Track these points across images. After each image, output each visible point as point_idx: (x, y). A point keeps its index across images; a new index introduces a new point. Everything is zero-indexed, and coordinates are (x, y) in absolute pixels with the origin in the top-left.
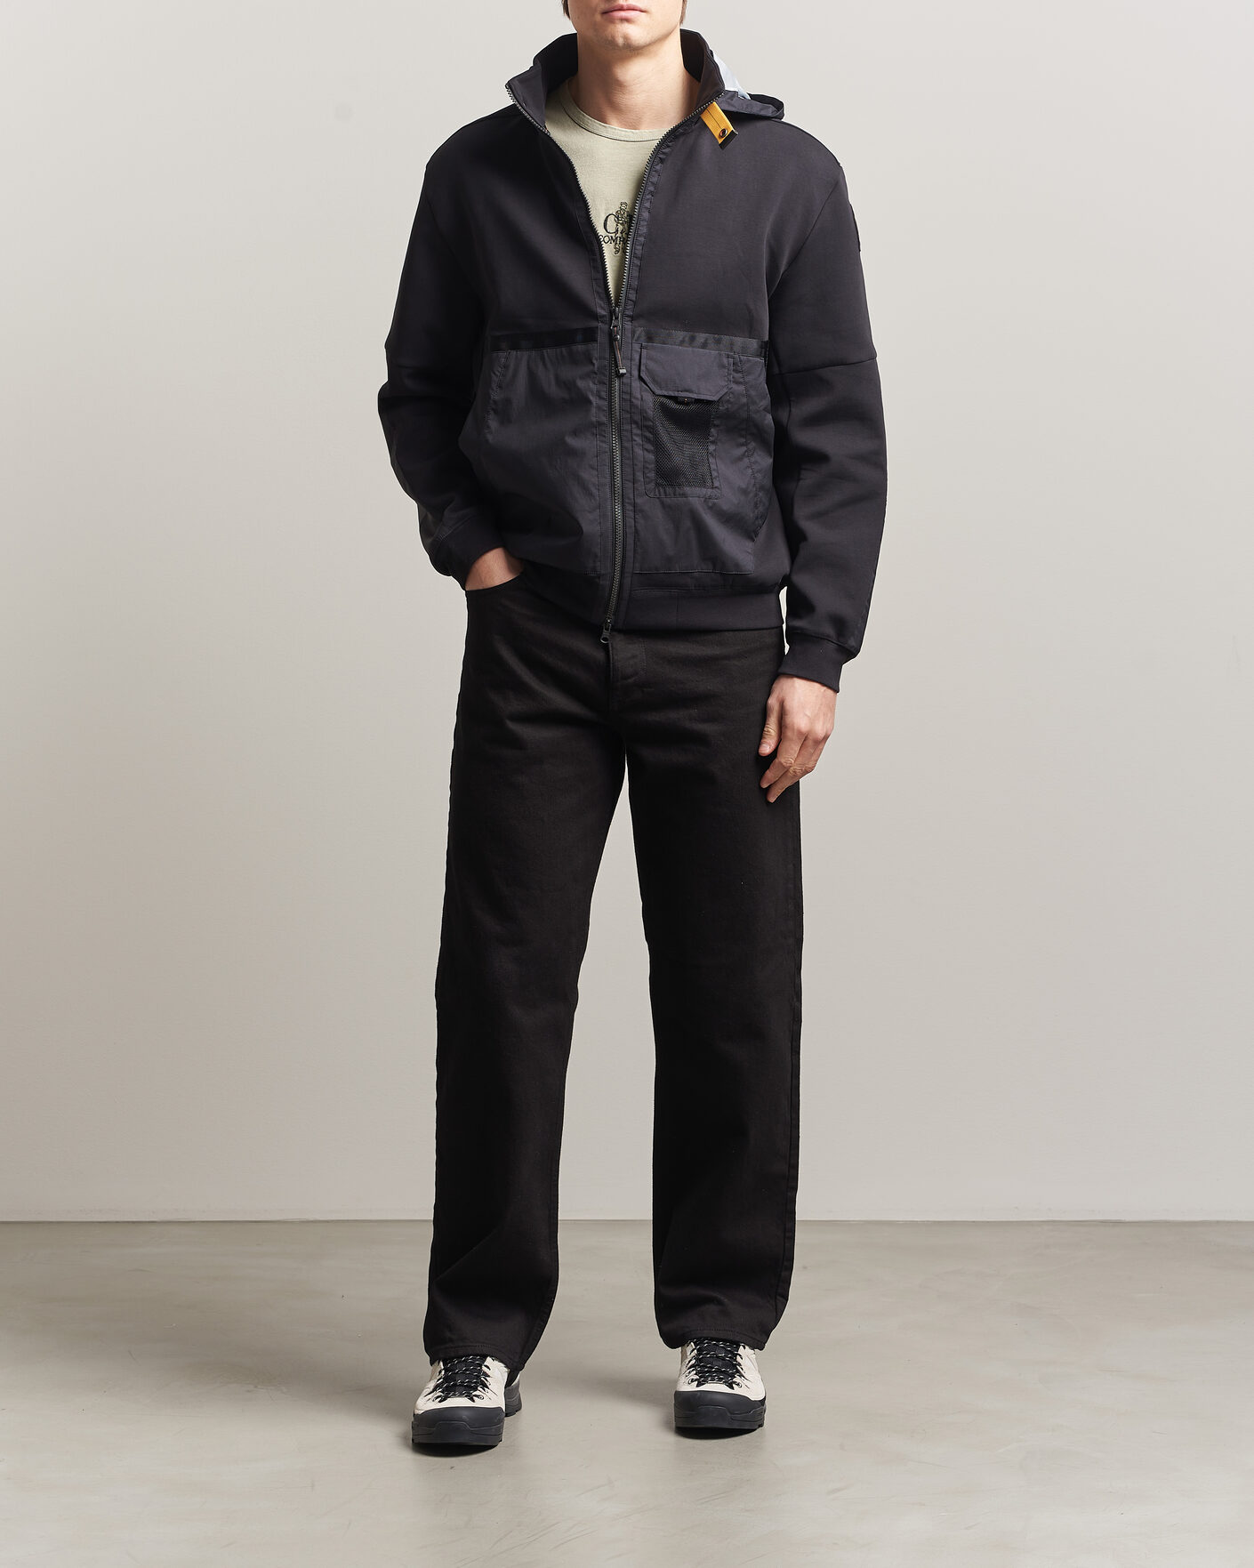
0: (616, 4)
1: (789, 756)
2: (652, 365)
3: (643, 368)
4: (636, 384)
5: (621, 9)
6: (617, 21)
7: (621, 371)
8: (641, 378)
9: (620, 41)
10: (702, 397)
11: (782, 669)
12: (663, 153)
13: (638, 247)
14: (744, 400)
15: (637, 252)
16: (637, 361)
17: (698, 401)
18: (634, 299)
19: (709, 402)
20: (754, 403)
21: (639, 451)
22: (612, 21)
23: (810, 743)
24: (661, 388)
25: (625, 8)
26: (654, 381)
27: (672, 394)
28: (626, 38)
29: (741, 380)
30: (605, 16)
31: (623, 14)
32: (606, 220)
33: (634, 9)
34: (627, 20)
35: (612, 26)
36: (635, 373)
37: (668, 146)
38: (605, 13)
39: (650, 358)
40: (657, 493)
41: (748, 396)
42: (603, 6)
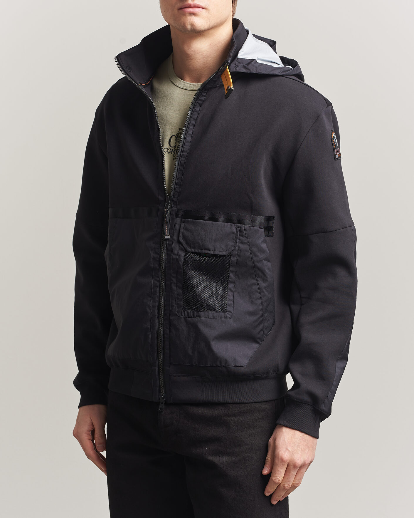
0: (187, 3)
1: (279, 476)
2: (186, 233)
3: (181, 235)
4: (175, 245)
5: (190, 6)
6: (187, 15)
7: (166, 237)
8: (179, 242)
9: (189, 27)
10: (217, 253)
11: (279, 421)
12: (201, 100)
13: (183, 159)
14: (249, 254)
15: (182, 162)
16: (178, 230)
17: (214, 255)
18: (179, 191)
19: (221, 256)
20: (256, 256)
21: (174, 288)
22: (184, 15)
23: (291, 467)
24: (191, 248)
25: (192, 6)
26: (187, 244)
27: (197, 251)
28: (192, 25)
29: (246, 241)
30: (180, 11)
31: (191, 10)
32: (170, 139)
33: (198, 7)
34: (194, 14)
35: (184, 18)
36: (175, 238)
37: (203, 96)
38: (180, 9)
39: (185, 228)
40: (183, 315)
41: (251, 251)
42: (179, 5)
